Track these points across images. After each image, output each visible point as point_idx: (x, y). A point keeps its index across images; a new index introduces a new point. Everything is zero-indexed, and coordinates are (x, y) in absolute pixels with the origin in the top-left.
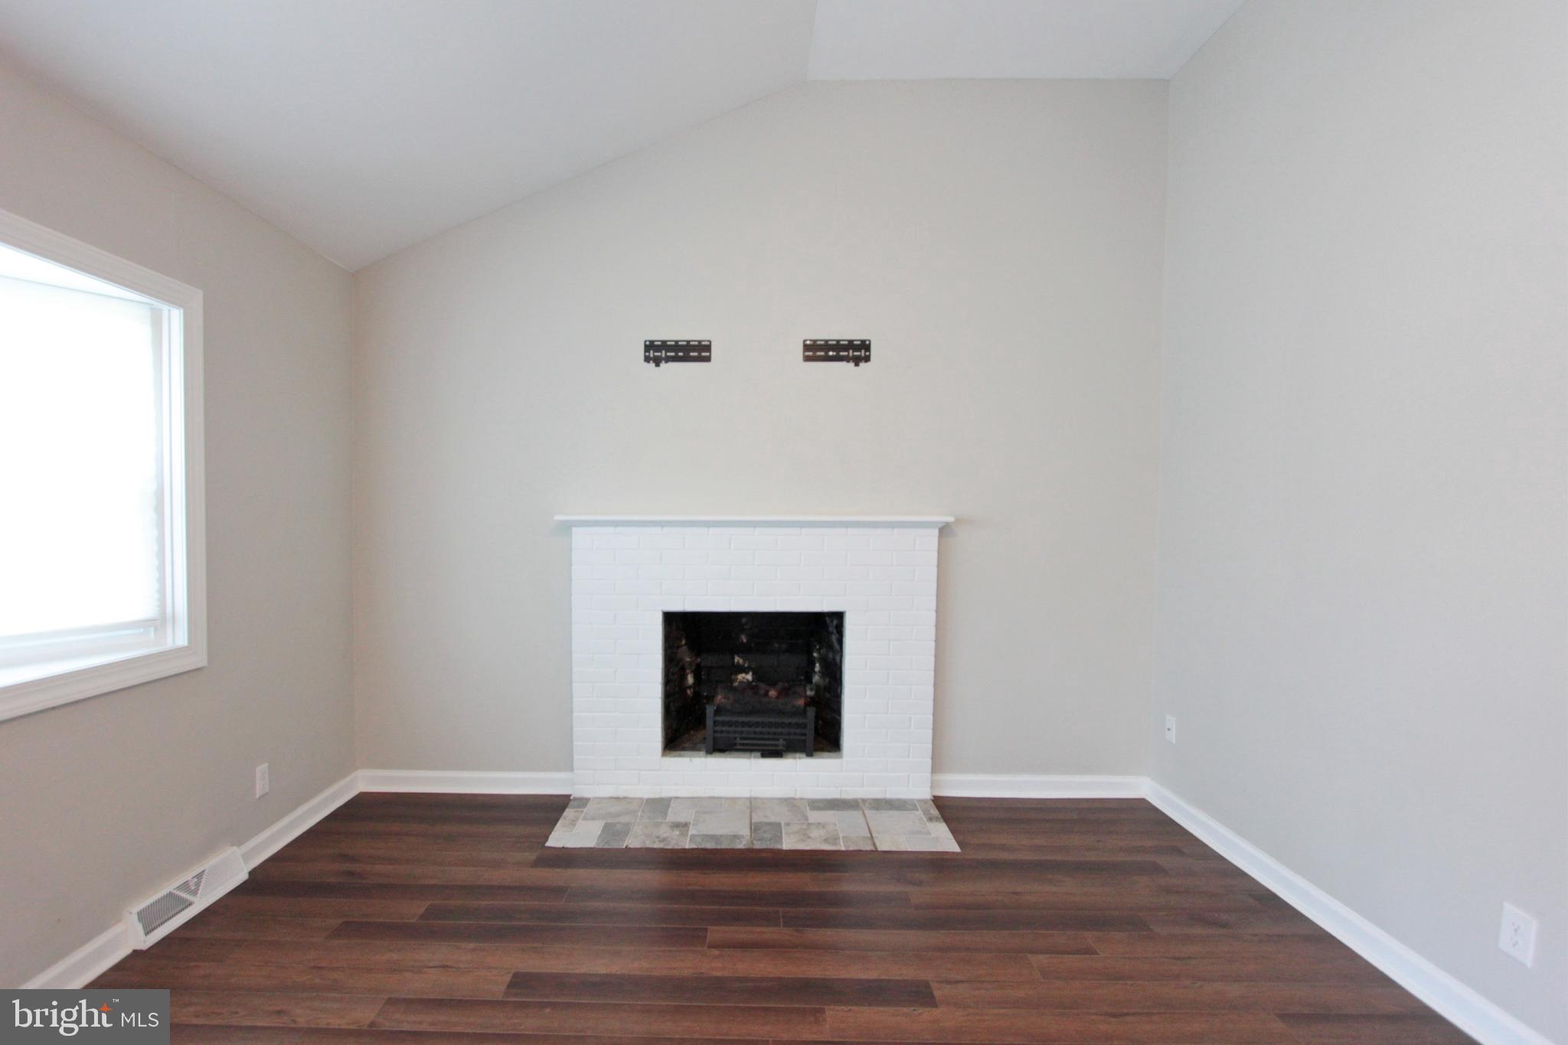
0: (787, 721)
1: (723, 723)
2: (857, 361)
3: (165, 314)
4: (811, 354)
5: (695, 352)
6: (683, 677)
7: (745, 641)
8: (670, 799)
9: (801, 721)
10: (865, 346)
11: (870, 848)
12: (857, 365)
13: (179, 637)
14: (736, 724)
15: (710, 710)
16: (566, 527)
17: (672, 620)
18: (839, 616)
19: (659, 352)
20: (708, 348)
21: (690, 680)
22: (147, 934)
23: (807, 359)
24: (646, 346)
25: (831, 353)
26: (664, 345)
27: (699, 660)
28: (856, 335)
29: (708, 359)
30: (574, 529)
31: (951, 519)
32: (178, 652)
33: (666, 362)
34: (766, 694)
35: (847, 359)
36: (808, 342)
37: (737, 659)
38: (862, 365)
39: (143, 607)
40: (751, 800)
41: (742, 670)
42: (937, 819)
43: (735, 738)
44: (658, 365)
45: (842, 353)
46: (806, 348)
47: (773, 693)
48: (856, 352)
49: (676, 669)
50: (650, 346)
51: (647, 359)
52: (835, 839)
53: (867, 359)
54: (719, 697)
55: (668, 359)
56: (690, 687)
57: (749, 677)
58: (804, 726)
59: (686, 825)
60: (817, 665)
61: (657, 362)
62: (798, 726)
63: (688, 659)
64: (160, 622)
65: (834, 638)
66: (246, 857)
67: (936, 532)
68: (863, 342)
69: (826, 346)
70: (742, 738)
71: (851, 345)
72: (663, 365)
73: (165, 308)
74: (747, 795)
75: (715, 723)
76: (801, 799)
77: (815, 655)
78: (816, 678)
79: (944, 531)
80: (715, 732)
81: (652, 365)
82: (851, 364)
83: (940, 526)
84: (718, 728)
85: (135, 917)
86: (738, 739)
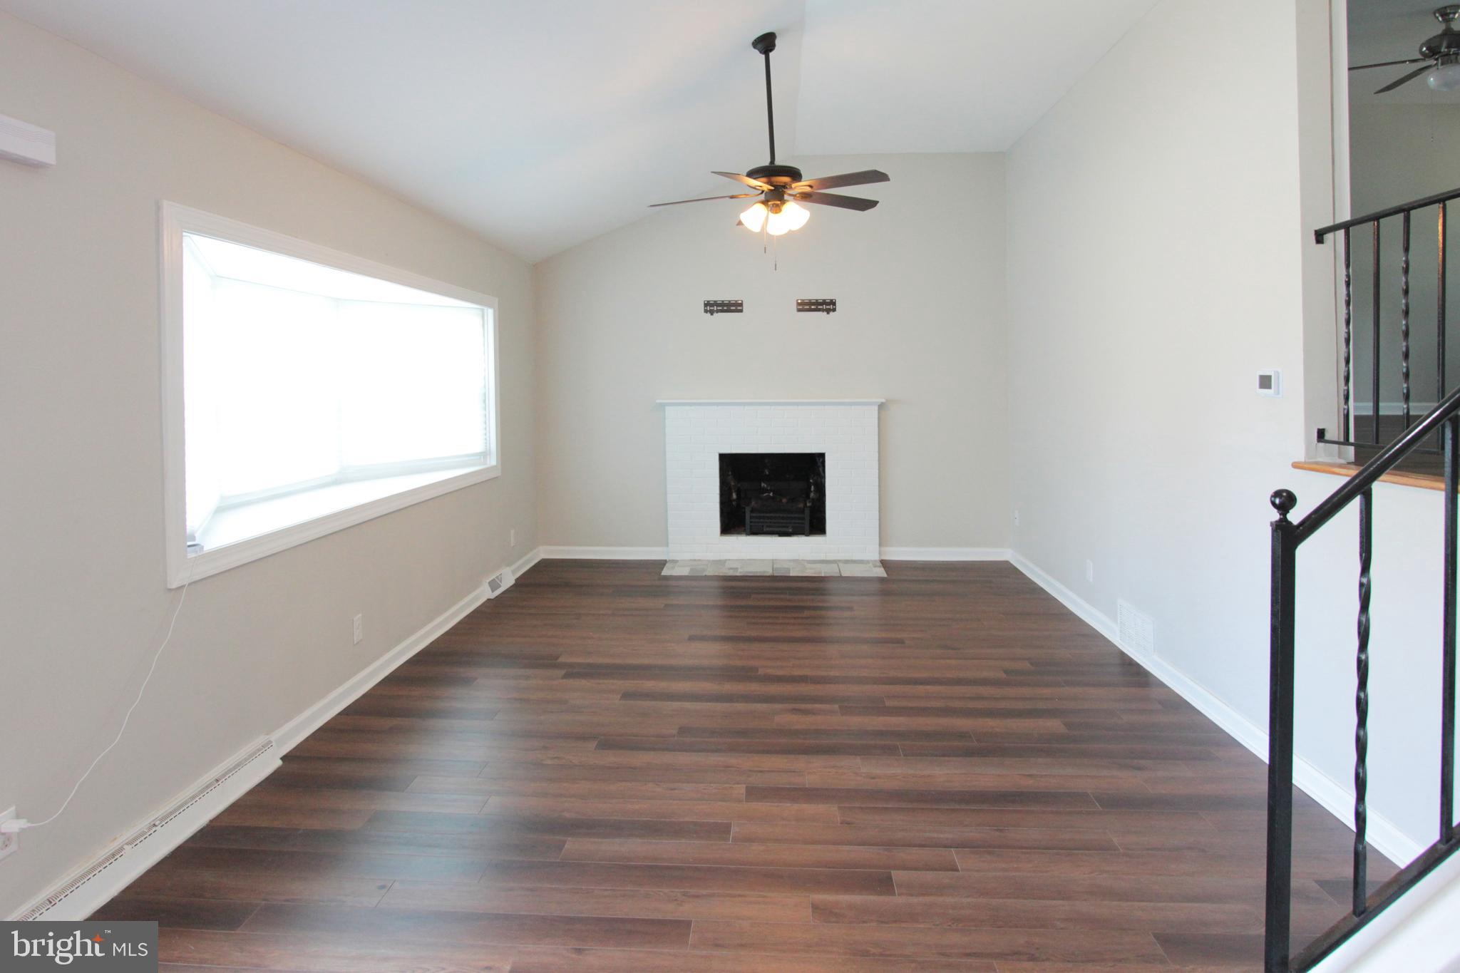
0: (793, 516)
1: (757, 517)
2: (828, 311)
3: (485, 311)
4: (801, 307)
5: (733, 307)
6: (731, 494)
7: (767, 473)
8: (726, 560)
9: (801, 516)
10: (833, 303)
11: (838, 575)
12: (828, 313)
13: (493, 461)
14: (764, 518)
15: (748, 510)
16: (662, 407)
17: (724, 458)
18: (822, 456)
19: (713, 307)
20: (741, 305)
21: (734, 496)
22: (493, 591)
23: (799, 310)
24: (705, 304)
25: (813, 307)
26: (716, 304)
27: (739, 485)
28: (828, 297)
29: (741, 311)
30: (667, 408)
31: (884, 400)
32: (492, 468)
33: (717, 312)
34: (781, 500)
35: (823, 310)
36: (799, 301)
37: (763, 485)
38: (831, 313)
39: (479, 448)
40: (773, 560)
41: (766, 491)
42: (880, 567)
43: (763, 526)
44: (712, 314)
45: (819, 307)
46: (798, 304)
47: (784, 500)
48: (827, 306)
49: (726, 489)
50: (707, 304)
51: (706, 311)
52: (820, 573)
53: (834, 310)
54: (753, 503)
55: (718, 311)
56: (734, 500)
57: (771, 494)
58: (803, 519)
59: (737, 569)
60: (813, 487)
61: (712, 312)
62: (799, 518)
63: (733, 484)
64: (485, 454)
65: (821, 469)
66: (514, 572)
67: (876, 408)
68: (832, 300)
69: (810, 303)
70: (767, 526)
71: (824, 302)
72: (715, 314)
73: (485, 308)
74: (771, 558)
75: (751, 517)
76: (803, 560)
77: (811, 481)
78: (812, 495)
79: (881, 407)
80: (751, 522)
81: (709, 314)
82: (825, 313)
83: (879, 404)
84: (752, 520)
85: (487, 584)
86: (764, 527)
